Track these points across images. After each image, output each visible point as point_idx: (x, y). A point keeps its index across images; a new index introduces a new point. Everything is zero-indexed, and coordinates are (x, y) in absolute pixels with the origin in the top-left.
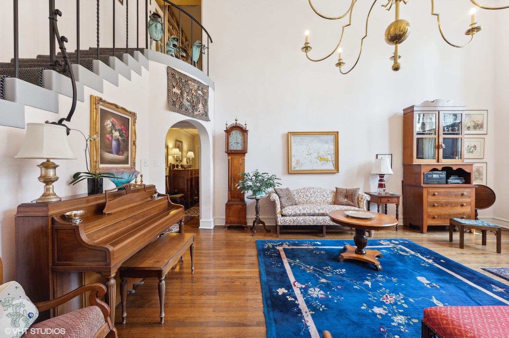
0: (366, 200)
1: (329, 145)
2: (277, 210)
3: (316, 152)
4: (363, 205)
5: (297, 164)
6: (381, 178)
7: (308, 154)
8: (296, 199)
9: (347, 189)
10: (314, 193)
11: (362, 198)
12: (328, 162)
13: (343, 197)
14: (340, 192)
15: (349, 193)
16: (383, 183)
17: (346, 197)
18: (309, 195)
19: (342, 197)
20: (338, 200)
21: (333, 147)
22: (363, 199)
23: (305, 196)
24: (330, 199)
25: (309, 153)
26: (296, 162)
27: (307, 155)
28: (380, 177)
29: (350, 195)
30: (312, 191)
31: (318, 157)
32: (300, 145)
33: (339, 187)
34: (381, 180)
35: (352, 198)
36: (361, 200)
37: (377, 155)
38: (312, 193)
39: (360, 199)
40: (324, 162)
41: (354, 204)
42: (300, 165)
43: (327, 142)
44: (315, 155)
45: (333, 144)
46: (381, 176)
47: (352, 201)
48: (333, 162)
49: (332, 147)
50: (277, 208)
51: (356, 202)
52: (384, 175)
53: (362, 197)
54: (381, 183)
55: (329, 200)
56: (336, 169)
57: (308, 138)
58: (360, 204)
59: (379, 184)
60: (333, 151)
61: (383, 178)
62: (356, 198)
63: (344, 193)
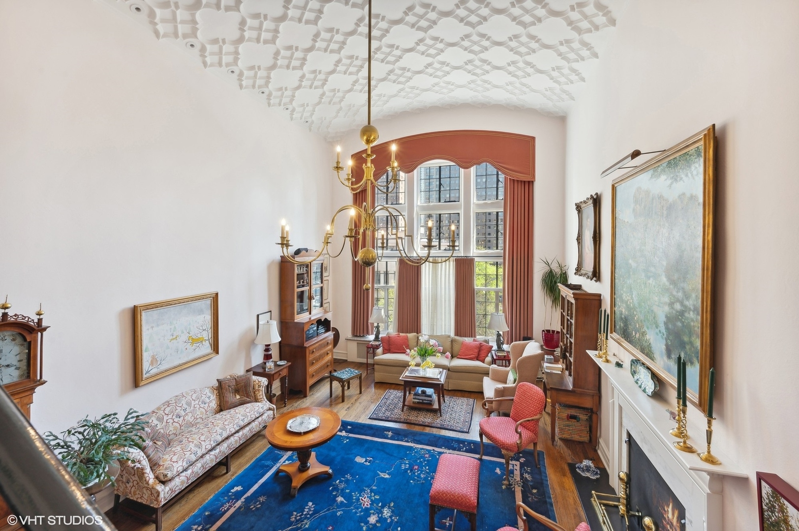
0: (264, 386)
1: (203, 316)
2: (148, 479)
3: (185, 331)
4: (262, 395)
5: (152, 364)
6: (267, 347)
7: (173, 339)
8: (162, 431)
9: (235, 378)
10: (189, 404)
11: (259, 386)
12: (204, 342)
13: (232, 393)
14: (227, 387)
15: (242, 384)
16: (270, 353)
17: (237, 391)
18: (183, 413)
19: (231, 394)
20: (227, 402)
21: (210, 317)
22: (261, 387)
23: (176, 417)
24: (214, 402)
25: (174, 337)
26: (150, 361)
27: (170, 341)
28: (266, 345)
29: (243, 387)
30: (184, 402)
31: (189, 340)
32: (158, 325)
33: (221, 377)
34: (267, 350)
35: (246, 391)
37: (258, 316)
38: (185, 406)
39: (257, 388)
40: (198, 345)
41: (251, 399)
42: (159, 363)
43: (201, 312)
44: (184, 337)
45: (209, 312)
47: (247, 396)
48: (210, 340)
49: (208, 317)
50: (146, 475)
51: (252, 394)
52: (272, 343)
53: (259, 384)
54: (266, 353)
55: (213, 405)
56: (214, 351)
57: (172, 311)
58: (259, 396)
59: (265, 355)
60: (210, 323)
61: (269, 347)
62: (251, 389)
63: (233, 387)
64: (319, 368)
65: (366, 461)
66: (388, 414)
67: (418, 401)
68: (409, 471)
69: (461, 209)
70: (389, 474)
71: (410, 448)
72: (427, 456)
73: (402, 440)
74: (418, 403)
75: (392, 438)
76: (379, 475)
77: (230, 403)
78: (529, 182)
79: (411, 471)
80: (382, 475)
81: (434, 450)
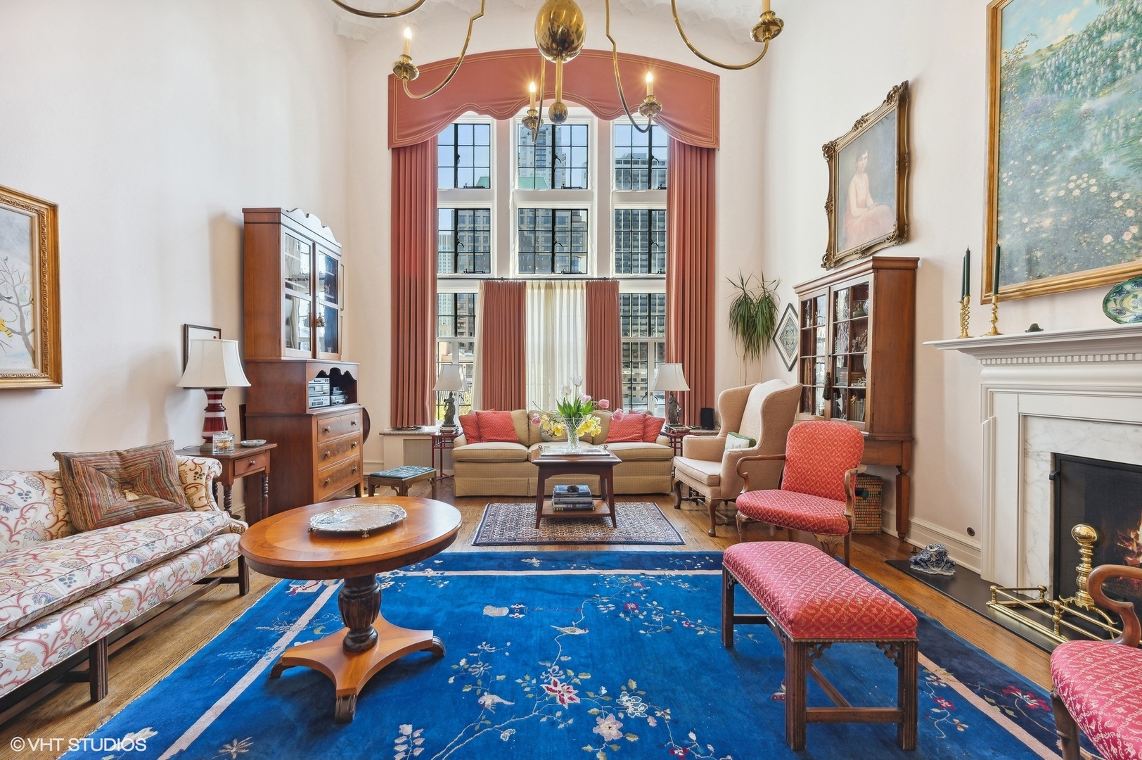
0: (212, 476)
4: (207, 496)
6: (212, 402)
9: (119, 454)
11: (198, 475)
13: (112, 487)
14: (93, 470)
15: (142, 466)
16: (222, 415)
17: (127, 482)
19: (109, 491)
20: (96, 507)
22: (204, 477)
24: (44, 510)
28: (210, 397)
29: (148, 474)
33: (70, 447)
34: (212, 408)
35: (157, 483)
36: (198, 481)
37: (185, 327)
39: (188, 480)
41: (174, 501)
46: (212, 393)
47: (165, 494)
48: (30, 336)
51: (180, 490)
52: (223, 389)
53: (198, 470)
54: (211, 415)
55: (41, 517)
56: (43, 372)
58: (195, 498)
59: (207, 420)
61: (219, 401)
62: (174, 478)
63: (112, 472)
64: (338, 471)
65: (512, 611)
66: (511, 534)
67: (565, 506)
68: (622, 615)
69: (592, 199)
70: (581, 626)
71: (595, 577)
72: (636, 584)
73: (568, 568)
74: (565, 510)
75: (542, 568)
76: (560, 633)
77: (105, 511)
78: (708, 150)
79: (627, 613)
80: (567, 631)
81: (643, 574)
